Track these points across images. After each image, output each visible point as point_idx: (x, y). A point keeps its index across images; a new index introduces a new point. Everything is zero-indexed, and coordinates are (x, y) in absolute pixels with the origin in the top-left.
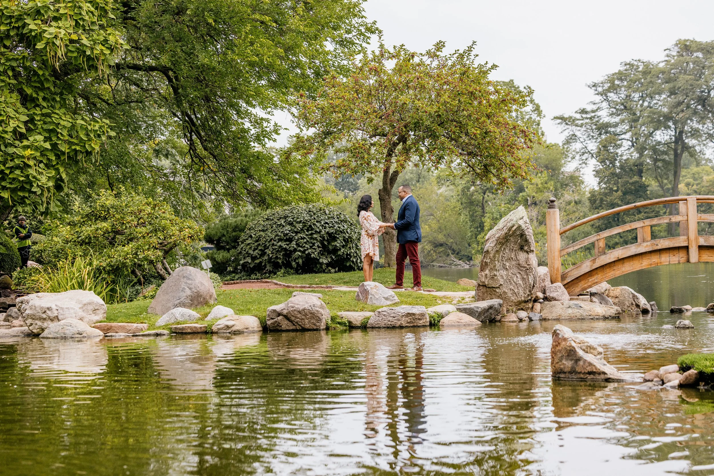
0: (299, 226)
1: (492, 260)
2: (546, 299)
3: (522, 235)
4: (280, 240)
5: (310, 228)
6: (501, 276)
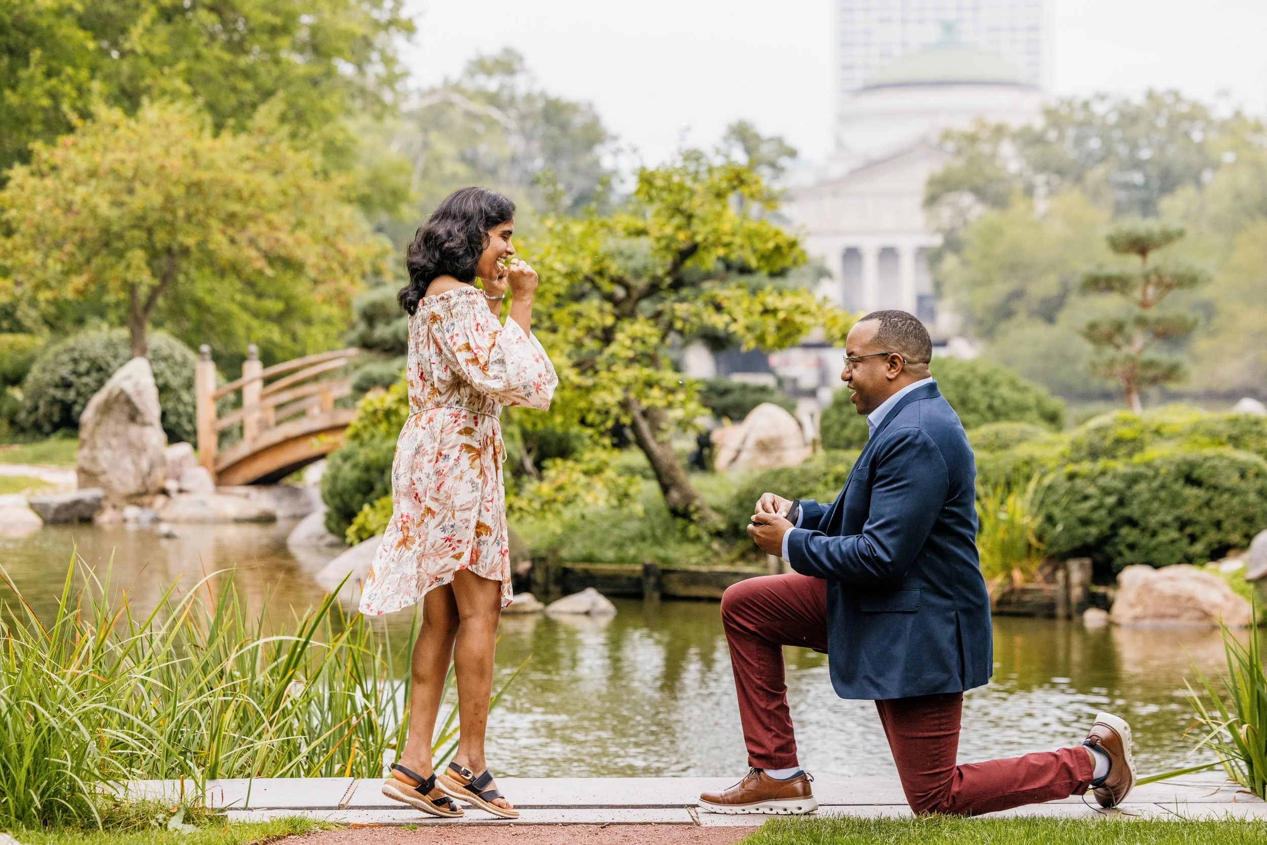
0: (83, 366)
1: (92, 435)
2: (181, 491)
3: (128, 401)
4: (57, 386)
5: (100, 369)
6: (105, 457)
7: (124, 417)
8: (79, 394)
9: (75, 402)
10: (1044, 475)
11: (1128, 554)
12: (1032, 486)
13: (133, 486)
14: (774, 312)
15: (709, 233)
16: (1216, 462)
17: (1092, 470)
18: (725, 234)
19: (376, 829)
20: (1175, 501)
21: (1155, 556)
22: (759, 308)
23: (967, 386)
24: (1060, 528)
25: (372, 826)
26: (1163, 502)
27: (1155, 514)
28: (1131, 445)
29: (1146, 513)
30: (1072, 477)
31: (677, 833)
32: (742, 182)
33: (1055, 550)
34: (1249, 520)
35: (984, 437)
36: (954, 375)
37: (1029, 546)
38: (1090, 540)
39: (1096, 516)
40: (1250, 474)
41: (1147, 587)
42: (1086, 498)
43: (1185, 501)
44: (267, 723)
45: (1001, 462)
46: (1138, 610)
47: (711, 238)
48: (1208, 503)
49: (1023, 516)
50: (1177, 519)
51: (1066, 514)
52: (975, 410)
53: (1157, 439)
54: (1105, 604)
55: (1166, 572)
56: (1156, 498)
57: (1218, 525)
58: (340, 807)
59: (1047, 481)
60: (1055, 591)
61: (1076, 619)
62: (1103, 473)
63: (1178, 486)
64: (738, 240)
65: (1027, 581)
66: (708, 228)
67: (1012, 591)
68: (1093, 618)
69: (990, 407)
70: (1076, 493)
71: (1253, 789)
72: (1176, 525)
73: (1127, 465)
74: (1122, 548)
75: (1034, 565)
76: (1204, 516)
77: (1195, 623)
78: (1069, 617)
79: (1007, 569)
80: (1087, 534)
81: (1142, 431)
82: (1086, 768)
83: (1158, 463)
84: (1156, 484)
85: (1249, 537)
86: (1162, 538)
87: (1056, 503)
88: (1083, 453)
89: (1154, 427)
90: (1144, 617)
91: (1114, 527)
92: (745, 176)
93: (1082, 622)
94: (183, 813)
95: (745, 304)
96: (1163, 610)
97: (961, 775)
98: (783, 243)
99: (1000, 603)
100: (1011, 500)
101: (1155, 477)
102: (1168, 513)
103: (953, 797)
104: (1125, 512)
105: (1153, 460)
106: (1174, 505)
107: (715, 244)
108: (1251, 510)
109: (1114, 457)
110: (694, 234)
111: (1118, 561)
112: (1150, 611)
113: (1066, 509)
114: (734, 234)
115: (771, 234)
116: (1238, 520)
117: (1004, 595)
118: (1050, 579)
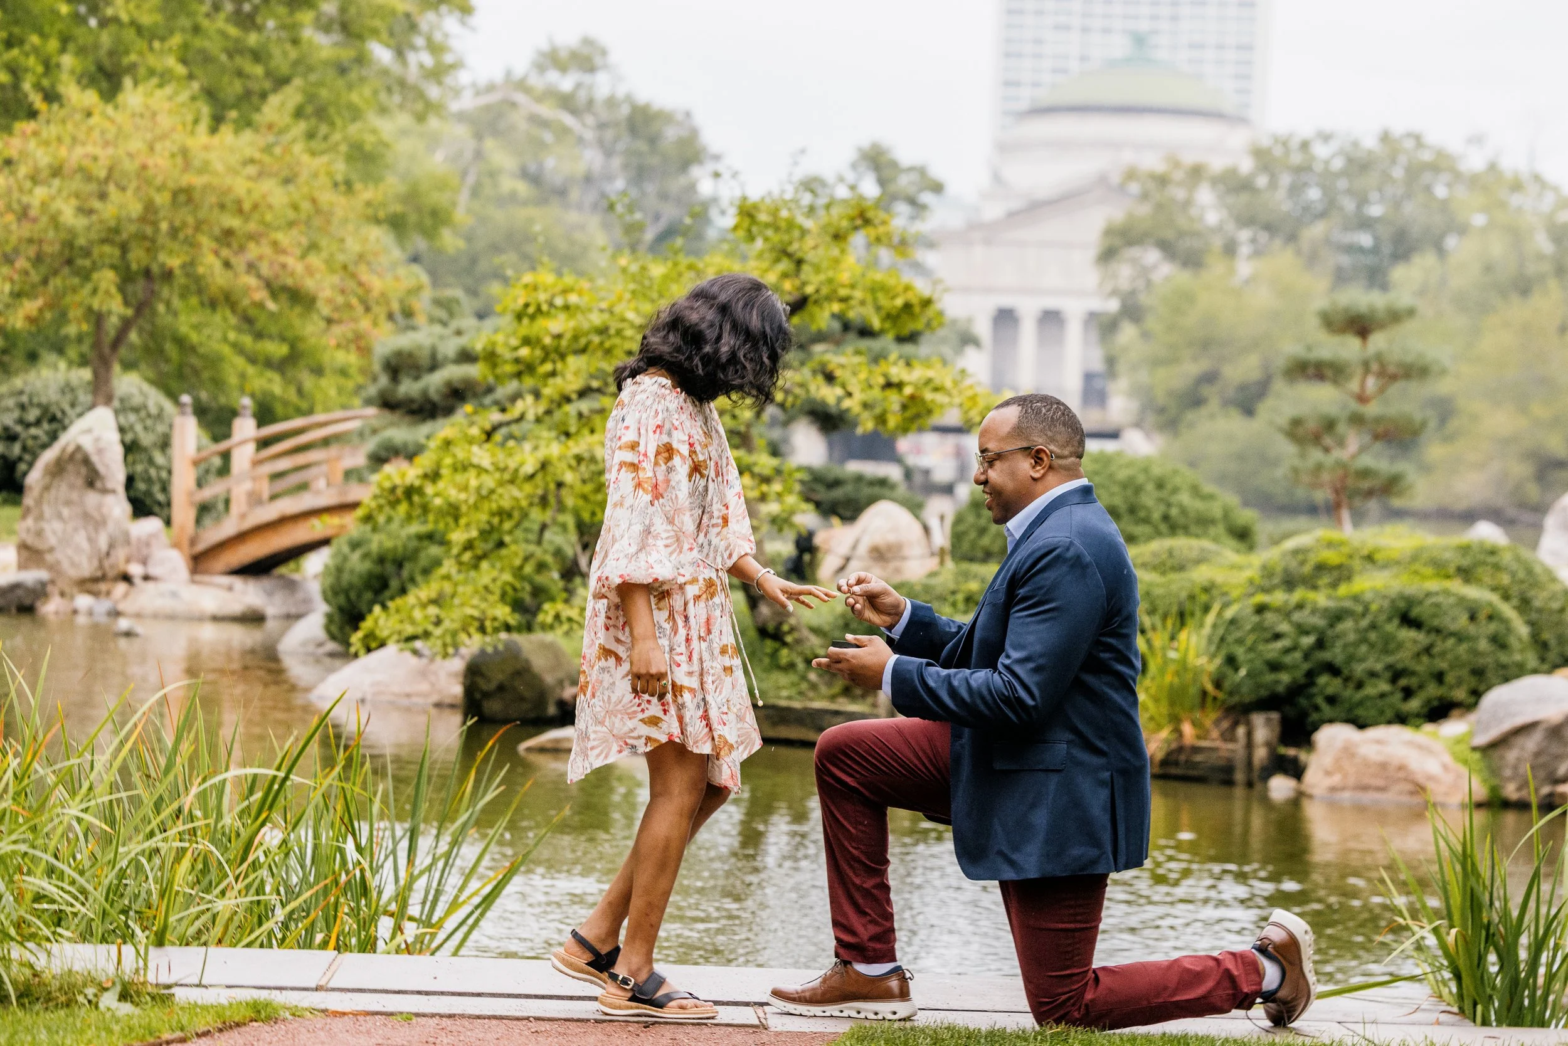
0: (33, 414)
1: (39, 502)
2: (146, 578)
3: (86, 461)
5: (53, 419)
6: (53, 531)
7: (80, 482)
8: (24, 449)
9: (20, 459)
10: (1226, 605)
11: (1327, 709)
12: (1210, 618)
13: (87, 568)
14: (899, 386)
15: (821, 283)
16: (1440, 599)
17: (1286, 602)
18: (843, 286)
19: (361, 1018)
20: (1388, 645)
21: (1360, 712)
22: (881, 381)
23: (1138, 490)
24: (1243, 672)
25: (356, 1014)
26: (1372, 646)
27: (1362, 660)
28: (1335, 574)
29: (1351, 658)
30: (1261, 609)
31: (738, 1037)
32: (867, 222)
33: (1235, 699)
34: (1479, 673)
35: (1155, 554)
36: (1122, 475)
37: (1204, 693)
38: (1280, 689)
39: (1288, 659)
40: (1482, 616)
41: (1348, 751)
42: (1277, 636)
43: (1400, 646)
44: (231, 878)
45: (1174, 587)
46: (1336, 780)
47: (825, 291)
48: (1428, 650)
49: (1198, 656)
50: (1389, 667)
51: (1252, 655)
52: (1146, 521)
53: (1369, 566)
54: (1296, 771)
55: (1373, 733)
56: (1364, 640)
57: (1439, 677)
58: (317, 989)
59: (1229, 614)
60: (1233, 751)
61: (1258, 786)
62: (1300, 606)
63: (1392, 627)
64: (858, 294)
65: (1199, 737)
66: (822, 277)
67: (1181, 749)
68: (1280, 787)
69: (1166, 518)
70: (1265, 629)
71: (1462, 1011)
72: (1388, 675)
73: (1329, 597)
74: (1320, 701)
75: (1209, 718)
76: (1423, 666)
77: (1406, 799)
78: (1250, 785)
79: (1175, 720)
80: (1277, 682)
81: (1351, 557)
82: (1254, 977)
83: (1368, 596)
84: (1364, 623)
85: (1477, 694)
86: (1370, 690)
87: (1240, 641)
88: (1276, 581)
89: (1365, 552)
90: (1343, 789)
91: (1311, 675)
92: (870, 214)
93: (1266, 789)
94: (118, 988)
95: (863, 375)
96: (1367, 780)
97: (1097, 980)
98: (914, 301)
99: (1165, 763)
100: (1183, 636)
101: (1364, 615)
102: (1378, 660)
103: (1087, 1005)
104: (1325, 656)
105: (1362, 592)
106: (1386, 651)
107: (829, 298)
108: (1481, 661)
109: (1315, 588)
110: (804, 284)
111: (1315, 716)
112: (1351, 781)
113: (1251, 649)
114: (853, 286)
115: (900, 289)
116: (1464, 673)
117: (1169, 754)
118: (1229, 736)
